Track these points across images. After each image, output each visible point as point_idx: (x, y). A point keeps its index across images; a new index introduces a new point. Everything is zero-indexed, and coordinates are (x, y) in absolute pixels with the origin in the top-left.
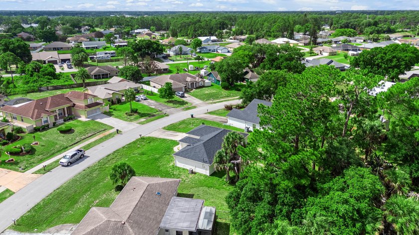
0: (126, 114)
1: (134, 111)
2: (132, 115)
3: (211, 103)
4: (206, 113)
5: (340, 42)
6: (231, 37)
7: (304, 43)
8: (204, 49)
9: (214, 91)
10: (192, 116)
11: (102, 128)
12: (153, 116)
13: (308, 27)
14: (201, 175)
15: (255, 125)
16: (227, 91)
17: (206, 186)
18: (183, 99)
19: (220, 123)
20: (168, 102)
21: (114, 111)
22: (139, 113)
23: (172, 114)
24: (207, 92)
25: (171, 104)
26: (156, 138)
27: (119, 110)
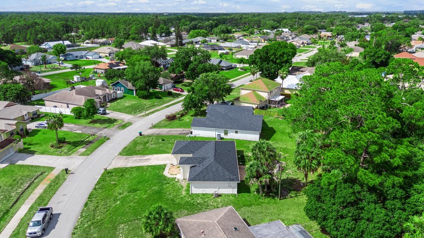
0: (52, 146)
1: (61, 142)
2: (61, 147)
3: (144, 116)
4: (151, 128)
5: (200, 43)
6: (87, 41)
7: (171, 45)
8: (71, 56)
9: (134, 103)
10: (141, 134)
11: (36, 171)
12: (90, 142)
13: (163, 29)
14: (228, 195)
15: (227, 131)
16: (147, 100)
17: (245, 205)
18: (106, 116)
19: (182, 135)
20: (91, 122)
21: (31, 146)
22: (69, 143)
23: (112, 135)
24: (127, 105)
25: (98, 125)
26: (127, 168)
27: (37, 144)
